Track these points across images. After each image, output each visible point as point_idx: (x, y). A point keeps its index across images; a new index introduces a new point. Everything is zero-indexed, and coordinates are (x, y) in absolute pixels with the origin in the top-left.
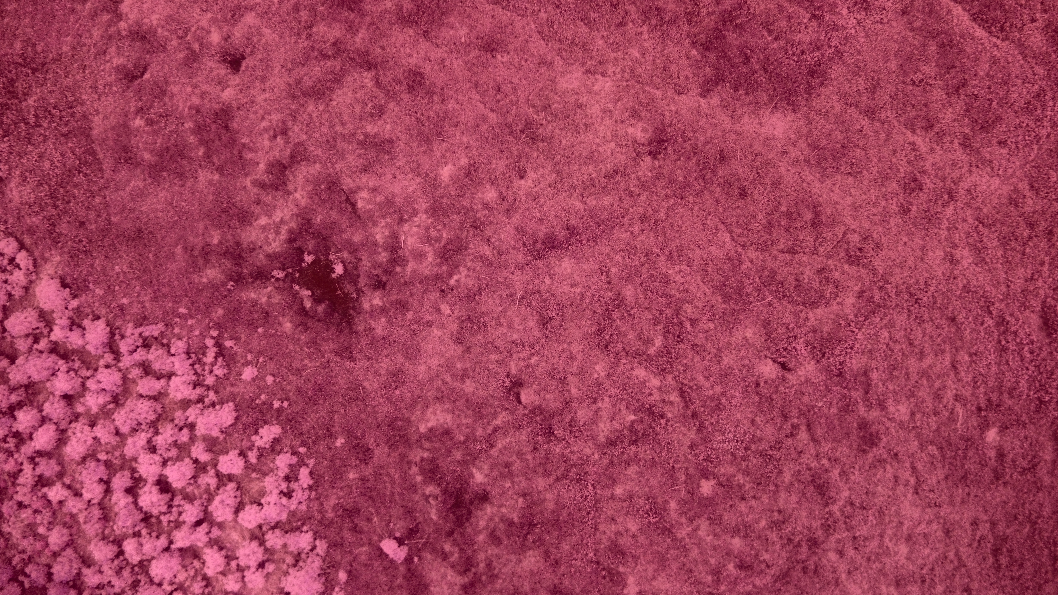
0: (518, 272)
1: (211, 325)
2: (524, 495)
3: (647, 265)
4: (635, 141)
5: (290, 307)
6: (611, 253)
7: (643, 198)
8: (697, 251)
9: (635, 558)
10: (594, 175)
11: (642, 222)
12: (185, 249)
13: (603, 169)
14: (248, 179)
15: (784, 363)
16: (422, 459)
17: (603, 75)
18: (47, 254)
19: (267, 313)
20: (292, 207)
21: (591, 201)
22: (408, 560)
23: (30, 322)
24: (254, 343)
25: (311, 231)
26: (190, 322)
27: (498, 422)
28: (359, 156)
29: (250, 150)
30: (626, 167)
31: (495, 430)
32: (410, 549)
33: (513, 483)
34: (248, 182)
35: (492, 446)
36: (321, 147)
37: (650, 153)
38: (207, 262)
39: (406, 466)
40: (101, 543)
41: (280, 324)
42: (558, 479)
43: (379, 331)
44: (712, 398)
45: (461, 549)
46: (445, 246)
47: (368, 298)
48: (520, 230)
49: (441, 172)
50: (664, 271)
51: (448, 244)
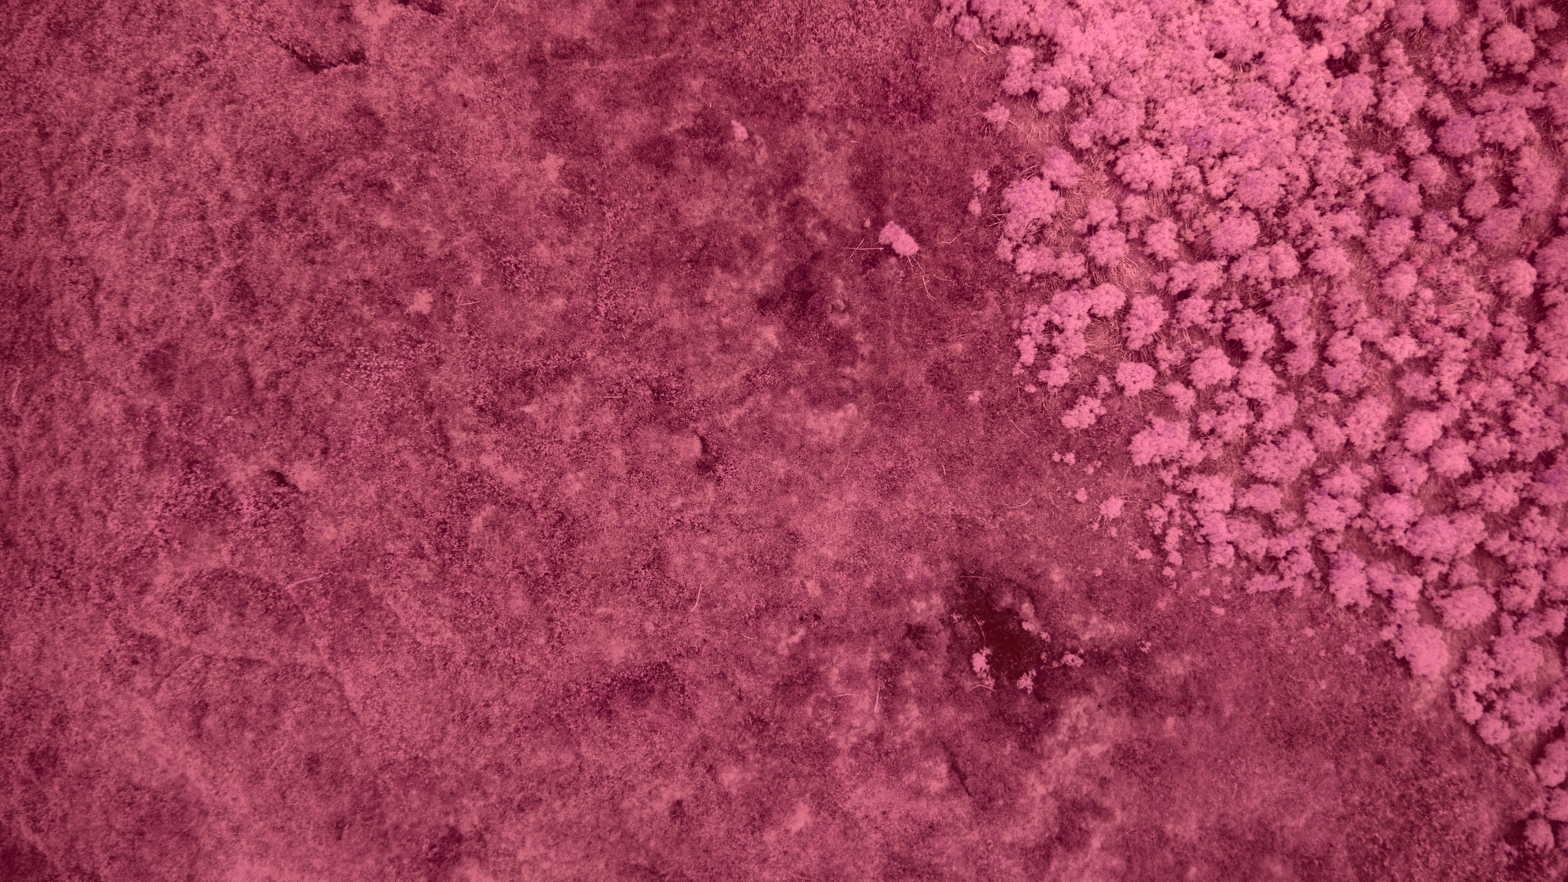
0: (695, 644)
1: (1174, 586)
2: (703, 304)
3: (487, 646)
4: (482, 861)
5: (1054, 605)
6: (542, 668)
7: (481, 761)
8: (400, 667)
9: (542, 206)
10: (558, 804)
11: (487, 720)
12: (1218, 711)
13: (540, 814)
14: (1118, 821)
15: (279, 485)
16: (853, 364)
18: (1434, 714)
19: (1090, 598)
20: (1050, 771)
21: (567, 758)
22: (879, 223)
23: (1455, 607)
24: (1108, 553)
25: (1021, 729)
26: (1207, 592)
27: (737, 412)
28: (940, 854)
29: (1112, 872)
30: (503, 816)
31: (741, 400)
32: (876, 239)
33: (719, 323)
34: (1119, 816)
35: (748, 378)
36: (1001, 871)
37: (460, 839)
38: (1184, 687)
39: (878, 355)
40: (1332, 273)
41: (1069, 579)
42: (650, 325)
43: (917, 559)
44: (399, 433)
45: (802, 234)
46: (810, 691)
47: (933, 612)
48: (687, 714)
49: (809, 819)
50: (458, 637)
51: (805, 696)
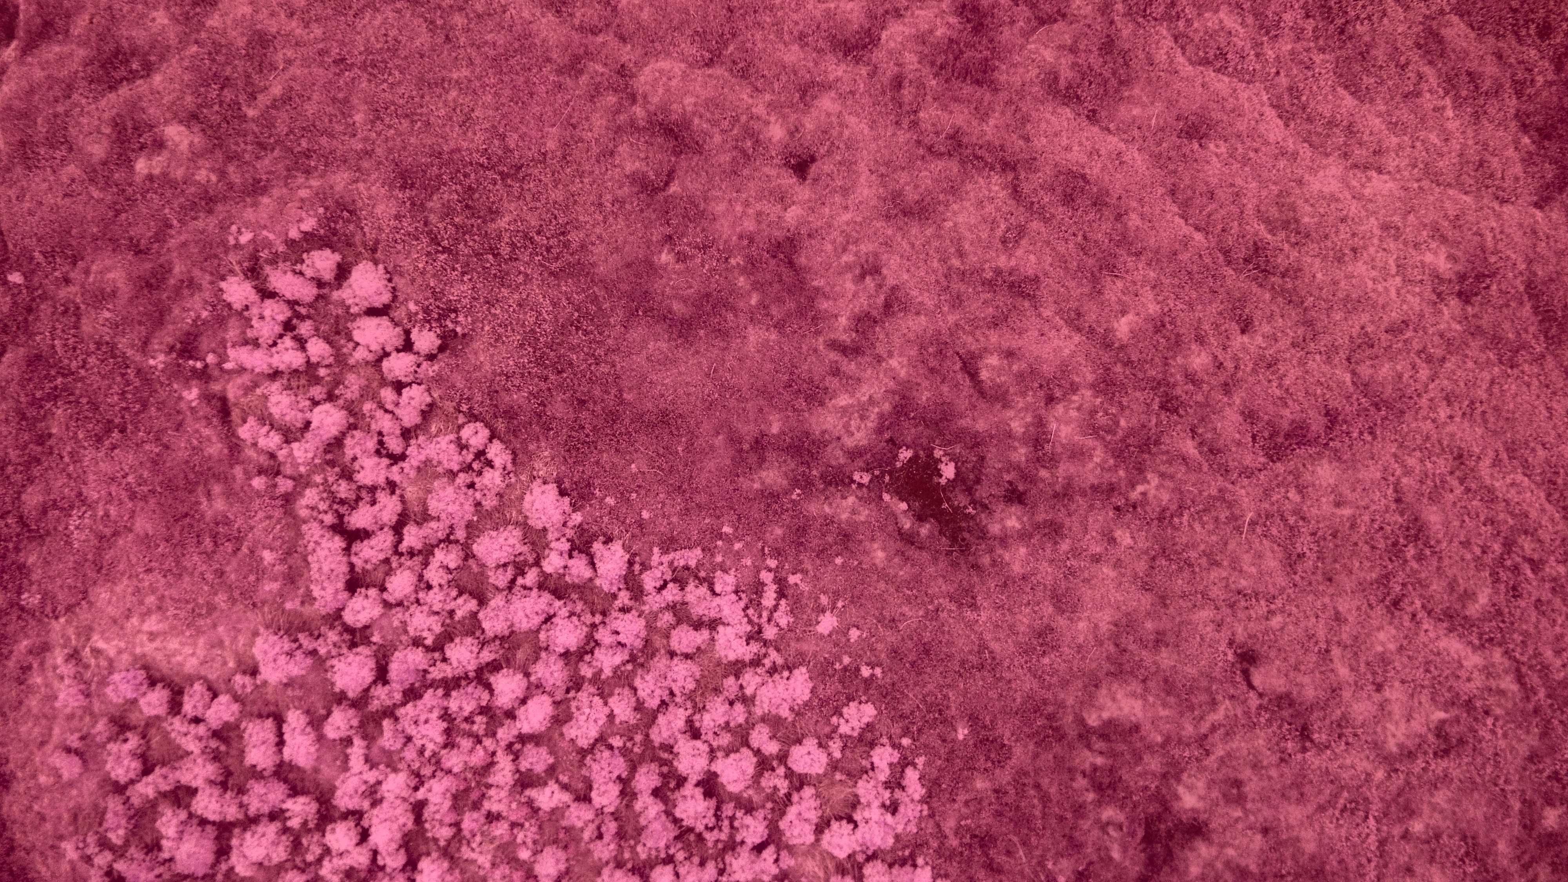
0: (1246, 481)
1: (765, 551)
2: (1265, 831)
3: (1457, 473)
4: (1437, 277)
5: (882, 528)
6: (1400, 453)
7: (1449, 365)
8: (1541, 453)
10: (1370, 329)
11: (1449, 403)
12: (730, 440)
13: (1386, 319)
14: (821, 339)
16: (1095, 769)
17: (1380, 171)
18: (532, 447)
19: (844, 535)
20: (886, 380)
21: (1364, 370)
23: (511, 546)
24: (827, 578)
25: (911, 415)
26: (738, 546)
27: (1218, 716)
28: (988, 303)
29: (827, 297)
30: (1421, 316)
31: (1214, 728)
33: (1246, 812)
34: (820, 343)
35: (1208, 753)
36: (928, 291)
37: (1460, 294)
38: (762, 460)
39: (1065, 777)
40: (617, 872)
41: (866, 553)
42: (1321, 808)
43: (1017, 568)
46: (1123, 440)
47: (997, 516)
48: (1250, 416)
49: (1116, 325)
50: (1488, 482)
51: (1127, 436)
